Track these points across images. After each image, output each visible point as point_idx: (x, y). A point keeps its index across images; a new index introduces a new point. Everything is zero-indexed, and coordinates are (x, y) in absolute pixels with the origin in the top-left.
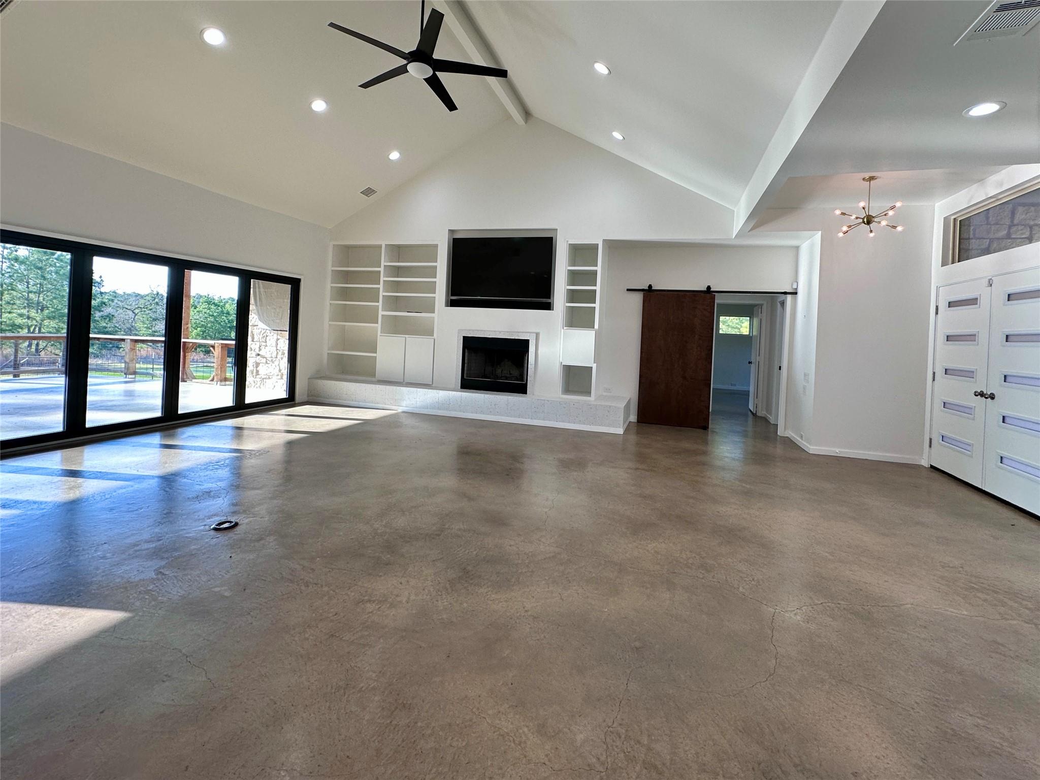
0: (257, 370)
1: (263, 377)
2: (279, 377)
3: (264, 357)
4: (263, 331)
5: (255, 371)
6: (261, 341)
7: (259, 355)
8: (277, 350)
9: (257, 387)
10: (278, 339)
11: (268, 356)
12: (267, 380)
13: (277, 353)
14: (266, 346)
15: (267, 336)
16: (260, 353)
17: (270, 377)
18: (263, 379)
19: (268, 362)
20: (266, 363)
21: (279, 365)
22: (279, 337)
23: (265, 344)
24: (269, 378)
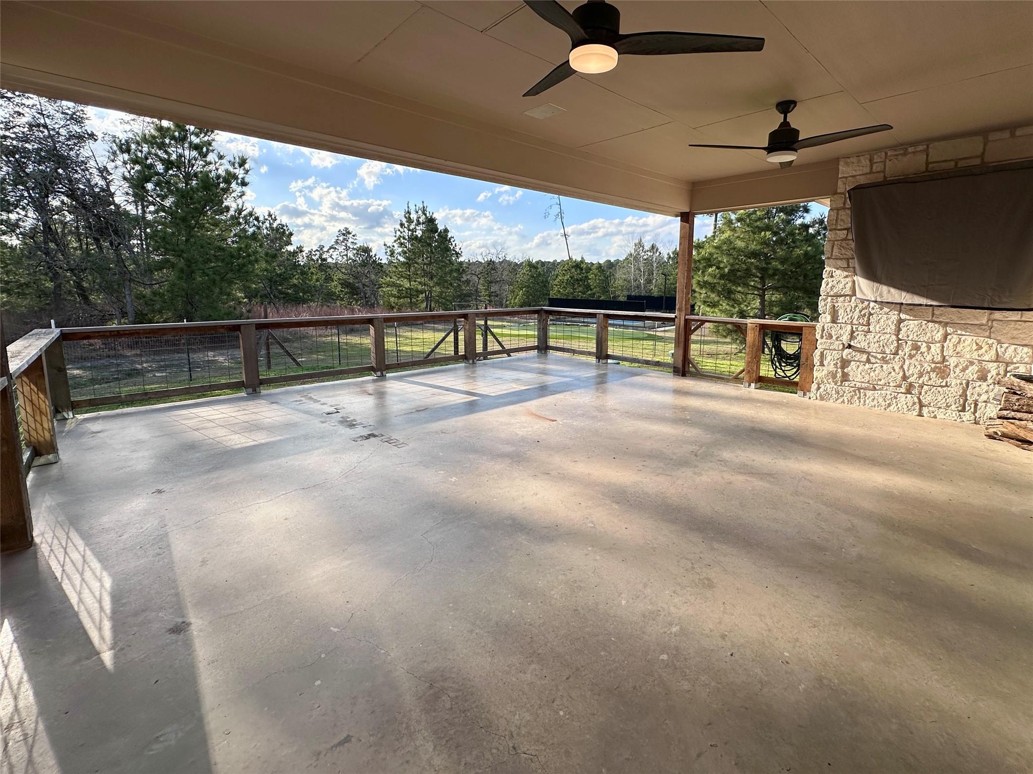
0: (843, 372)
1: (858, 385)
2: (903, 390)
3: (862, 351)
4: (860, 306)
5: (839, 375)
6: (855, 322)
7: (850, 346)
8: (899, 339)
9: (843, 402)
10: (900, 321)
11: (873, 348)
12: (867, 392)
13: (898, 347)
14: (869, 331)
15: (870, 314)
16: (852, 344)
17: (877, 388)
18: (859, 389)
19: (873, 360)
20: (868, 361)
21: (902, 367)
22: (903, 316)
23: (866, 328)
24: (875, 389)
